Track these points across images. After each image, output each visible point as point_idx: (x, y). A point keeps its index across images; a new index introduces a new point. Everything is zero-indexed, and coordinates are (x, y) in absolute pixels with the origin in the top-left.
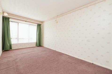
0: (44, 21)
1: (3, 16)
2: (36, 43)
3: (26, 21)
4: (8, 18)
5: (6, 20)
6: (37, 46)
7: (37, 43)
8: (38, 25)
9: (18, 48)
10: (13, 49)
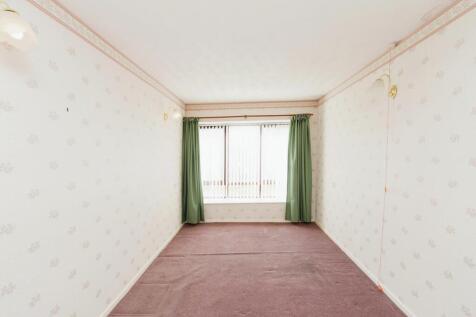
0: (323, 96)
1: (184, 118)
2: (284, 207)
3: (246, 116)
4: (195, 121)
5: (190, 127)
6: (290, 219)
7: (288, 205)
8: (293, 123)
9: (235, 218)
10: (207, 220)
